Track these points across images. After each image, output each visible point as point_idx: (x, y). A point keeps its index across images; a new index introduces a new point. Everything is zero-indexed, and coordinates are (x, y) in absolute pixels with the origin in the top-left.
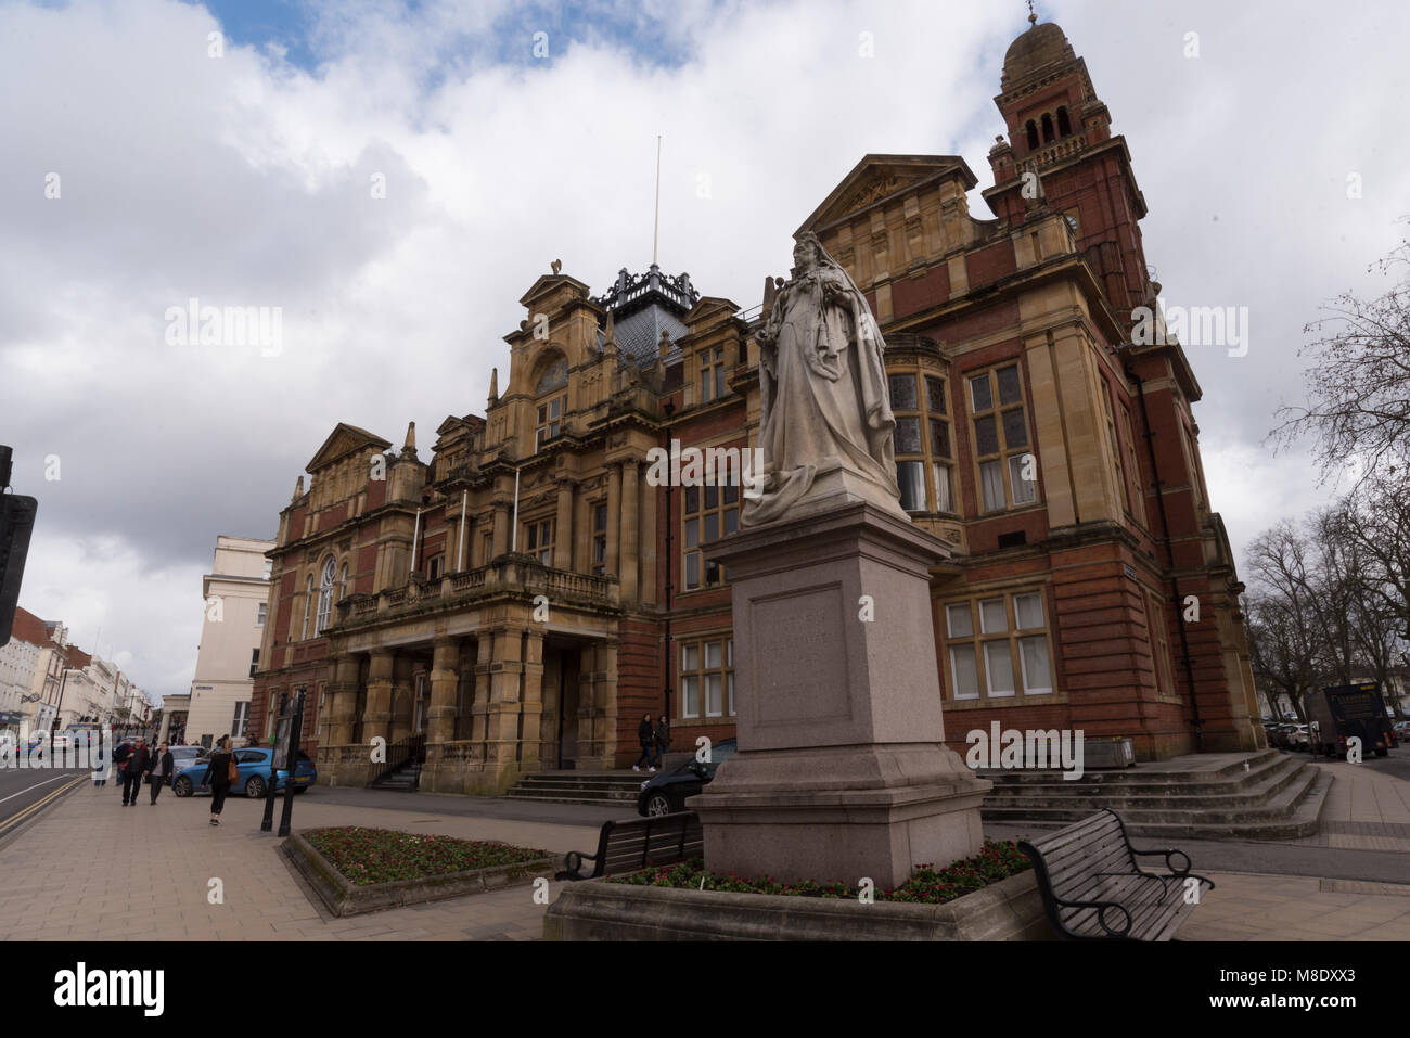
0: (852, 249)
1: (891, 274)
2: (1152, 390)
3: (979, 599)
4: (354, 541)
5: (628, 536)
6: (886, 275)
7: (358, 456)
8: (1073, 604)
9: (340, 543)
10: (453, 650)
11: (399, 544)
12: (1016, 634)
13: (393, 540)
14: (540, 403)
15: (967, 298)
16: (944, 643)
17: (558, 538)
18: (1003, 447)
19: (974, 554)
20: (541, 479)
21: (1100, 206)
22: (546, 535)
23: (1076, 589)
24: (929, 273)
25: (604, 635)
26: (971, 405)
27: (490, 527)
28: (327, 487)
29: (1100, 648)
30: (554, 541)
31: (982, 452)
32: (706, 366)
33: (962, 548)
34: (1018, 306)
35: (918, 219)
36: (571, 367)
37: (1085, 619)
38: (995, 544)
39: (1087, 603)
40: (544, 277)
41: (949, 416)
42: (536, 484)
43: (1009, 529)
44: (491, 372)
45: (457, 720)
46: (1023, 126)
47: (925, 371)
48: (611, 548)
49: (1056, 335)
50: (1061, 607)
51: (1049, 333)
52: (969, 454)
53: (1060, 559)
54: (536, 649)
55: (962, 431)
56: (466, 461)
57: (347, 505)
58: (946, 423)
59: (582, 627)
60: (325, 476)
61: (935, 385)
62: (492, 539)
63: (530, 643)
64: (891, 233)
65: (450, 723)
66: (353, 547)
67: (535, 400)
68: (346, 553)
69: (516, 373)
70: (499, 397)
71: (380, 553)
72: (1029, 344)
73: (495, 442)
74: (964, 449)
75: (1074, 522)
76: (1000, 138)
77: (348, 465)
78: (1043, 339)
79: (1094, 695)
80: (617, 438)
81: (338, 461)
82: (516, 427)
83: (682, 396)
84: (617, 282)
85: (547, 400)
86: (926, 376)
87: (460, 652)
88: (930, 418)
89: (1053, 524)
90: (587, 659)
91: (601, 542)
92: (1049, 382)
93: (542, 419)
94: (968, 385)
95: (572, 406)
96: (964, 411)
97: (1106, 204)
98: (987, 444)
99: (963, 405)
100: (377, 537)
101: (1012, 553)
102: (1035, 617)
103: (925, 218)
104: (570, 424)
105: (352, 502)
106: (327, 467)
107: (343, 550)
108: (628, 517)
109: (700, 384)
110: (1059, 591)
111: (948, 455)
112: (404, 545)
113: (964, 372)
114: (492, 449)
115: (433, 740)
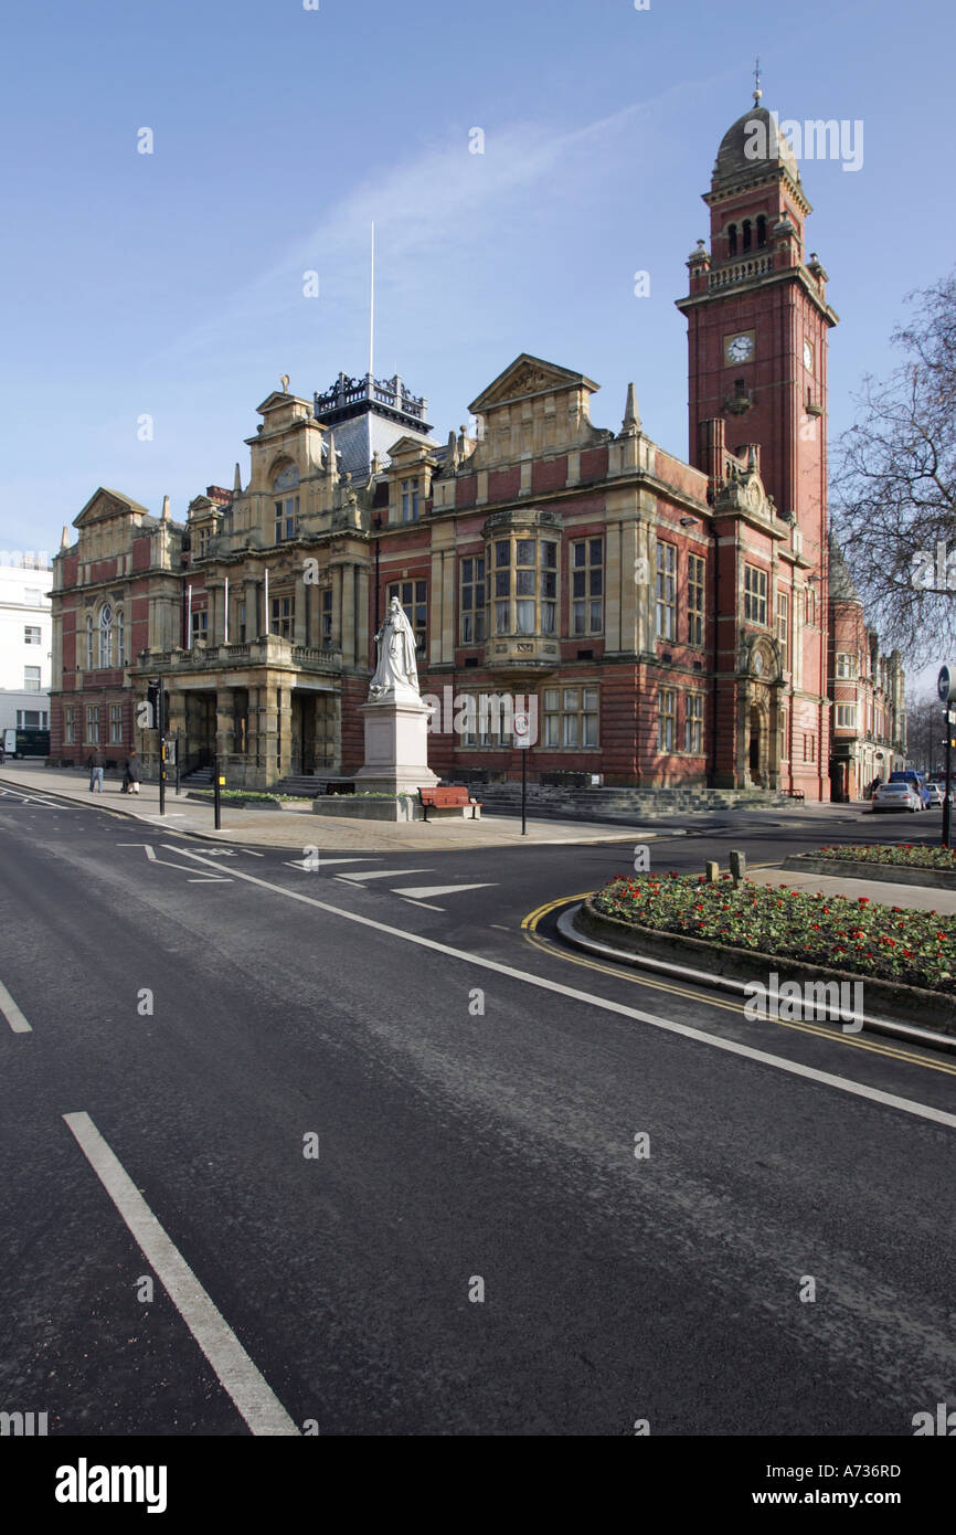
0: (508, 428)
1: (534, 454)
2: (725, 544)
3: (564, 689)
4: (126, 594)
5: (348, 621)
6: (529, 456)
7: (121, 519)
8: (611, 698)
9: (113, 594)
10: (230, 696)
11: (166, 600)
12: (582, 712)
13: (162, 597)
14: (277, 499)
15: (576, 488)
16: (542, 714)
17: (296, 612)
18: (588, 594)
19: (564, 661)
20: (281, 565)
21: (773, 332)
22: (286, 607)
23: (614, 689)
24: (557, 459)
25: (331, 689)
26: (572, 562)
27: (242, 597)
28: (94, 542)
29: (621, 724)
30: (293, 614)
31: (576, 595)
32: (405, 493)
33: (556, 657)
34: (604, 501)
35: (553, 416)
36: (302, 478)
37: (616, 707)
38: (575, 655)
39: (618, 698)
40: (276, 393)
41: (558, 570)
42: (277, 568)
43: (584, 648)
44: (235, 466)
45: (235, 740)
46: (726, 229)
47: (543, 539)
48: (335, 627)
49: (624, 526)
50: (605, 699)
51: (621, 523)
52: (568, 596)
53: (608, 668)
54: (286, 698)
55: (565, 579)
56: (219, 541)
57: (115, 563)
58: (554, 574)
59: (317, 685)
60: (91, 532)
61: (550, 547)
62: (244, 605)
63: (283, 695)
64: (535, 421)
65: (231, 742)
66: (126, 599)
67: (272, 496)
68: (120, 602)
69: (256, 473)
70: (243, 489)
71: (151, 607)
72: (609, 528)
73: (242, 528)
74: (565, 592)
75: (618, 649)
76: (701, 242)
77: (112, 526)
78: (617, 526)
79: (615, 751)
80: (339, 545)
81: (102, 521)
82: (259, 519)
83: (387, 514)
84: (338, 382)
85: (283, 498)
86: (543, 541)
87: (235, 697)
88: (543, 572)
89: (607, 649)
90: (320, 704)
91: (329, 620)
92: (617, 556)
93: (279, 513)
94: (572, 547)
95: (303, 511)
96: (567, 566)
97: (778, 332)
98: (579, 591)
99: (568, 561)
100: (147, 593)
101: (584, 663)
102: (592, 701)
103: (558, 416)
104: (302, 525)
105: (120, 560)
106: (92, 524)
107: (117, 599)
108: (348, 607)
109: (401, 506)
110: (605, 690)
111: (553, 596)
112: (170, 601)
113: (571, 538)
114: (240, 533)
115: (221, 751)
